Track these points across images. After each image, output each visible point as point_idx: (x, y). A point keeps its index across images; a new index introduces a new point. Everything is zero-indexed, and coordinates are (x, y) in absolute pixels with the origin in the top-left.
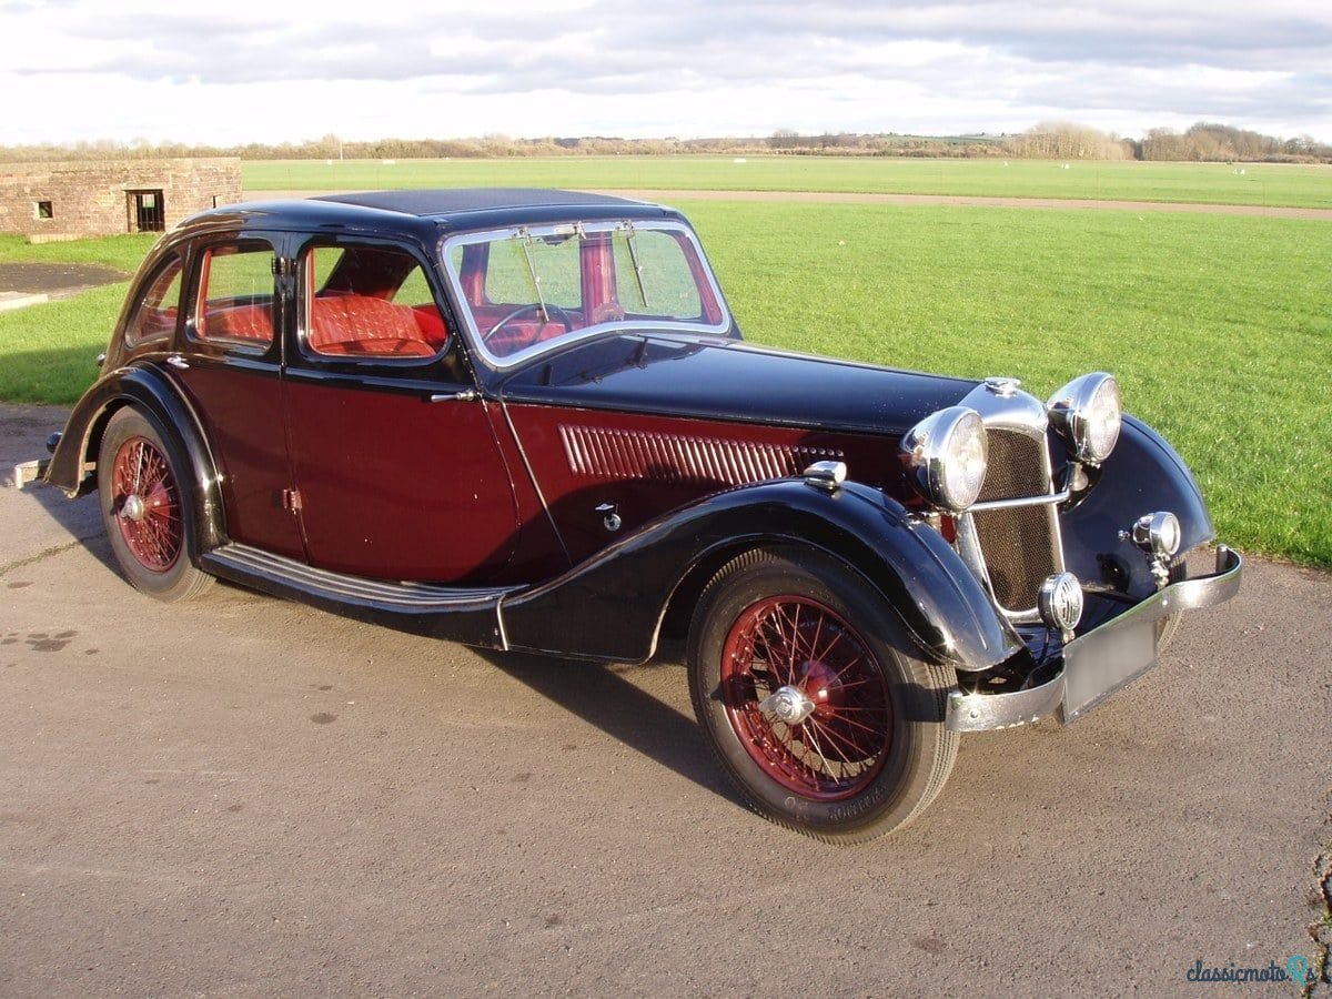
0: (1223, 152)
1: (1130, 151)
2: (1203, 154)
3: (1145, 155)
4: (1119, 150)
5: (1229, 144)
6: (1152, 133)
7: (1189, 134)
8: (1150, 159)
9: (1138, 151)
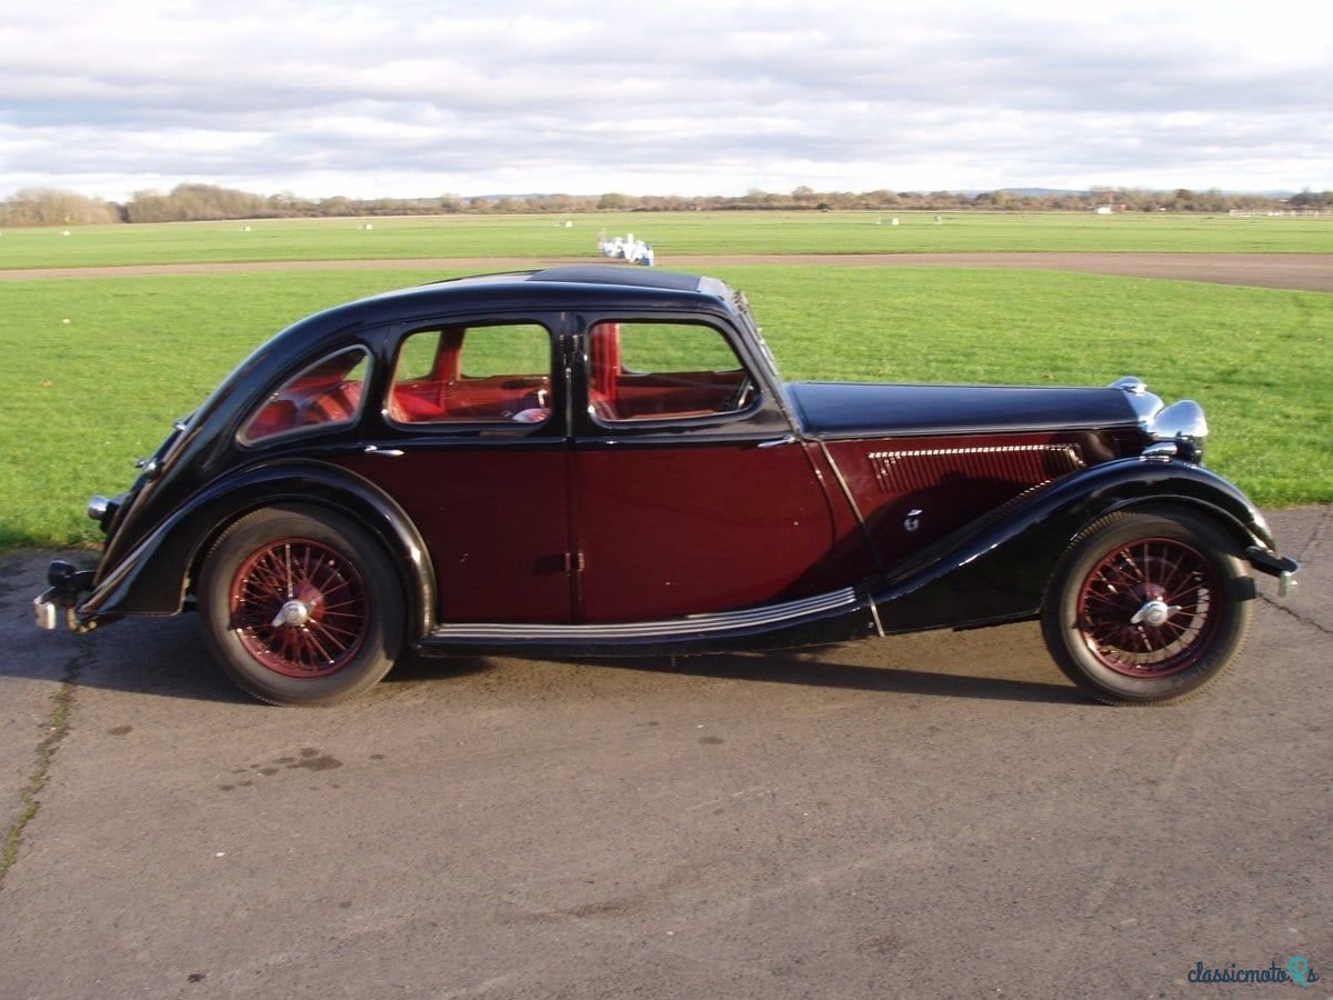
0: (209, 211)
1: (117, 215)
2: (190, 214)
3: (132, 217)
4: (105, 213)
5: (214, 202)
6: (137, 195)
7: (174, 195)
8: (137, 222)
9: (125, 215)
